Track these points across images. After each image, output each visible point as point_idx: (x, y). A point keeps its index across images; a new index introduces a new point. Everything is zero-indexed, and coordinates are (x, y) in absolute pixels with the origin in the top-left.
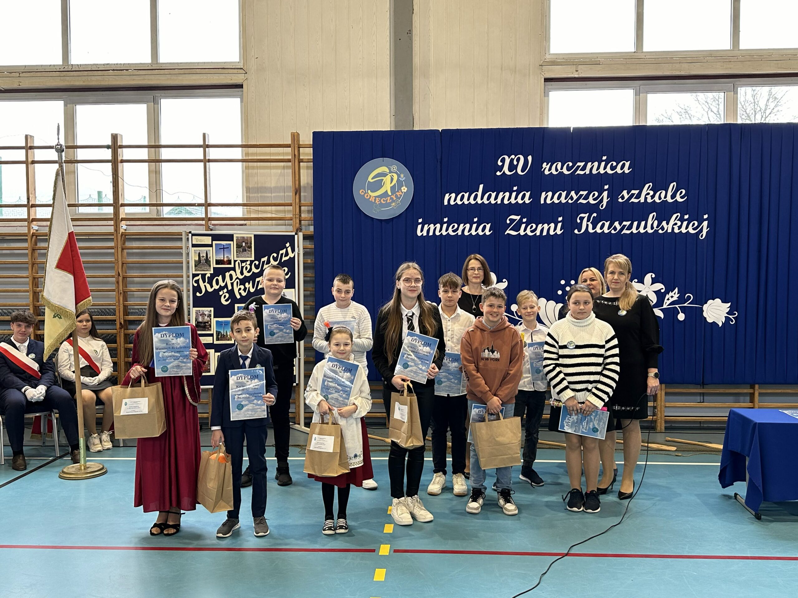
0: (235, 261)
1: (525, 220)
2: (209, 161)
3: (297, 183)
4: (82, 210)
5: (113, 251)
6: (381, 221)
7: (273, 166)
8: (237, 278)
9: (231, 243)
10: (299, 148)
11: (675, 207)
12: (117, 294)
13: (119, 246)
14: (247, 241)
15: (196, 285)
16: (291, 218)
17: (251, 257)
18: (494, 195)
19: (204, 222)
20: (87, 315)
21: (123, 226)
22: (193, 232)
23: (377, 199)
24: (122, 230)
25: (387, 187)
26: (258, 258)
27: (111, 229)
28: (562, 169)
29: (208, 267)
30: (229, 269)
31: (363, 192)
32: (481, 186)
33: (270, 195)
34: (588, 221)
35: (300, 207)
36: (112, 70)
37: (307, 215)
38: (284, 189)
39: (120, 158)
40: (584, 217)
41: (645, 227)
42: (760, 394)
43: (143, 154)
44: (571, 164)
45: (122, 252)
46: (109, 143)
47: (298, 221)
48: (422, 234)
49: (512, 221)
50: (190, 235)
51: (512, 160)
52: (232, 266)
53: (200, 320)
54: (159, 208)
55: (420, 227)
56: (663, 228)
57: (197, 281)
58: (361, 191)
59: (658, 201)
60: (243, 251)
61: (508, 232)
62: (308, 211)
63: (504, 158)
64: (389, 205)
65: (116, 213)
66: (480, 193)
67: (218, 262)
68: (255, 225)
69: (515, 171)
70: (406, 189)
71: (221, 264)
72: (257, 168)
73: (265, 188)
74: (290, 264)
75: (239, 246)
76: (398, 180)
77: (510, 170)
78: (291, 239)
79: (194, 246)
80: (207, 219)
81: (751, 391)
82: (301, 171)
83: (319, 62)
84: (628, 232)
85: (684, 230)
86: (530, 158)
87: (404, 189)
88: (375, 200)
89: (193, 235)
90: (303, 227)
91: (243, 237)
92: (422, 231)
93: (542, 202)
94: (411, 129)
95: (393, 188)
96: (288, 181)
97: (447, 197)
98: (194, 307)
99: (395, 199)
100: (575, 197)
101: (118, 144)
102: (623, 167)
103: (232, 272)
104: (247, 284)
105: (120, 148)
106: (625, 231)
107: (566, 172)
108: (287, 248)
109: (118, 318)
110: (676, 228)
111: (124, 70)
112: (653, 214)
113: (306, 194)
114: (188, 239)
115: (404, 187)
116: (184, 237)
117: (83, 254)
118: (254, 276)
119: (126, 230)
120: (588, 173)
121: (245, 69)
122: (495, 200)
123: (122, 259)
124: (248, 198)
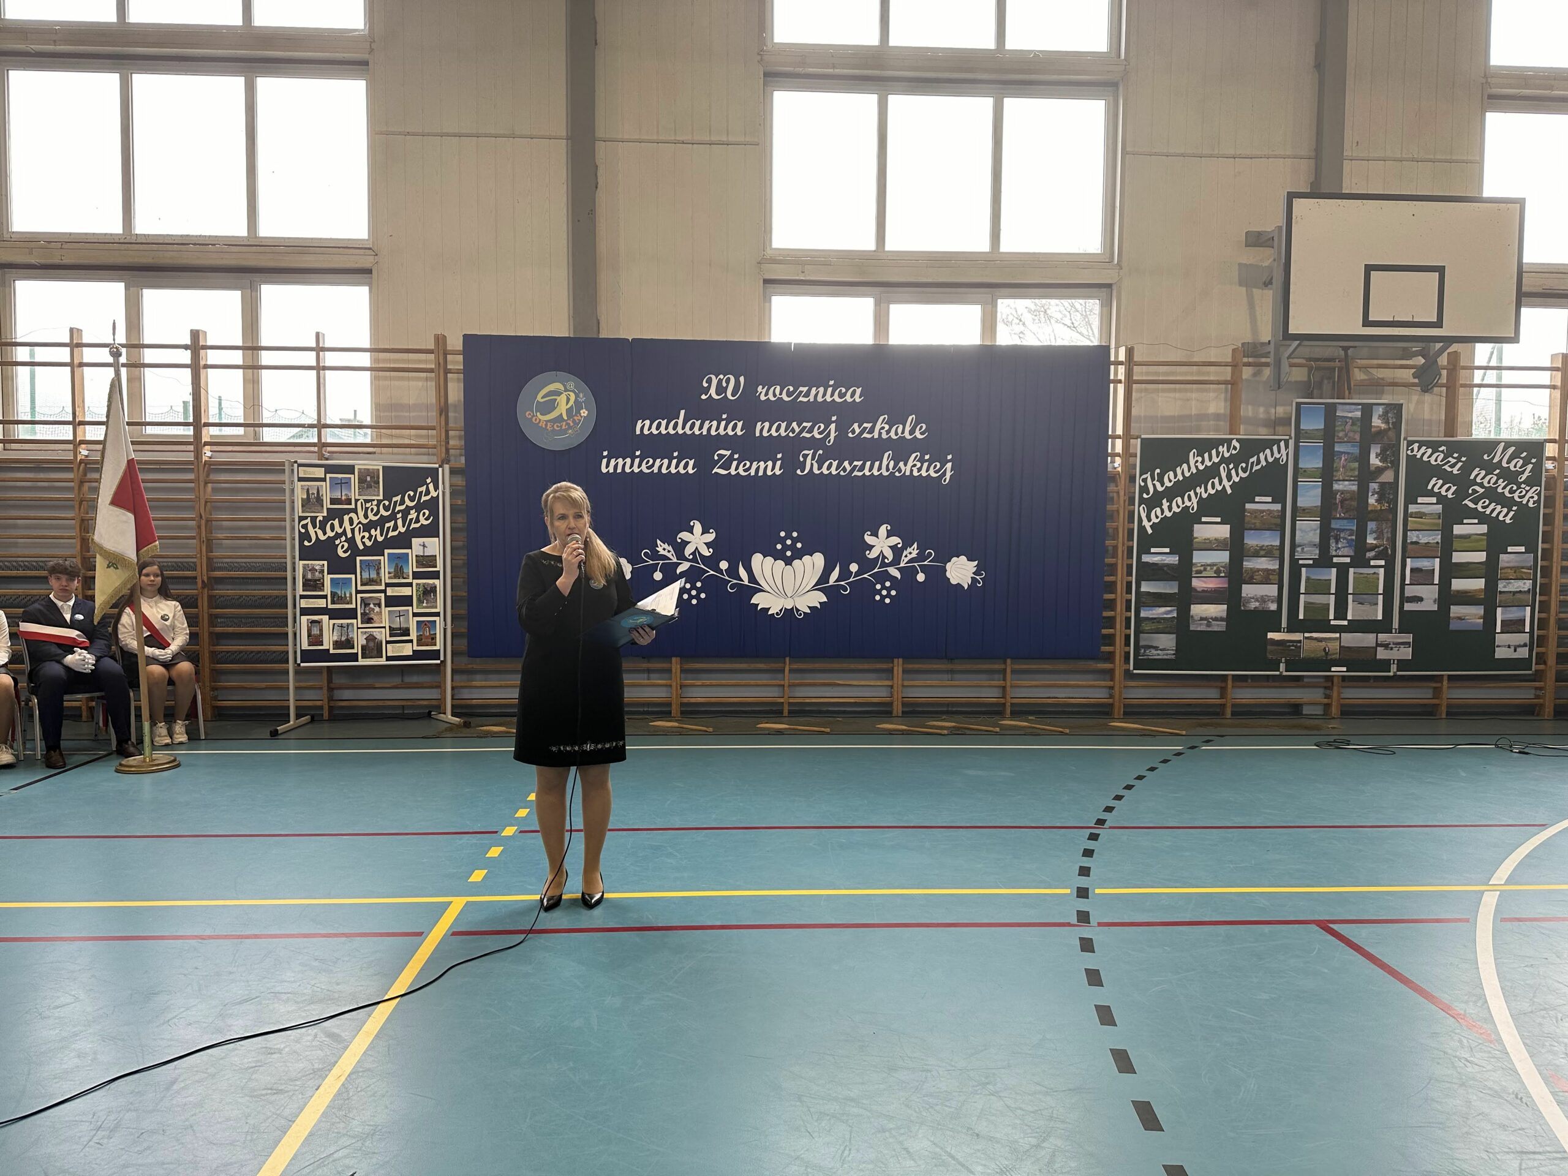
0: (357, 501)
1: (736, 456)
2: (324, 368)
3: (442, 399)
4: (150, 430)
5: (192, 485)
6: (554, 452)
8: (360, 523)
9: (352, 476)
11: (914, 445)
12: (199, 543)
13: (201, 479)
14: (374, 474)
15: (303, 531)
16: (435, 445)
17: (379, 495)
18: (698, 423)
19: (316, 448)
20: (156, 567)
21: (207, 452)
22: (299, 461)
23: (549, 424)
24: (204, 458)
25: (562, 408)
26: (388, 496)
27: (190, 457)
28: (780, 394)
29: (320, 508)
30: (349, 511)
31: (530, 414)
32: (682, 412)
33: (407, 414)
34: (813, 459)
35: (447, 432)
36: (192, 244)
37: (456, 441)
38: (426, 408)
39: (202, 363)
40: (808, 455)
41: (879, 469)
43: (237, 358)
44: (791, 389)
45: (205, 487)
46: (187, 341)
47: (444, 449)
48: (607, 470)
49: (721, 456)
50: (296, 465)
51: (720, 381)
52: (353, 506)
53: (309, 576)
54: (257, 429)
55: (605, 461)
56: (900, 471)
57: (305, 526)
58: (527, 413)
59: (894, 437)
60: (367, 488)
61: (715, 470)
62: (460, 437)
63: (711, 378)
64: (565, 432)
65: (198, 434)
66: (680, 421)
67: (333, 501)
68: (387, 454)
69: (724, 395)
70: (587, 412)
71: (338, 504)
72: (390, 380)
73: (402, 405)
74: (432, 505)
75: (362, 481)
76: (576, 401)
77: (718, 394)
78: (433, 473)
79: (300, 479)
80: (320, 445)
81: (1003, 666)
82: (450, 384)
83: (473, 246)
84: (860, 474)
85: (924, 473)
86: (742, 379)
87: (584, 413)
88: (546, 425)
89: (300, 465)
90: (452, 458)
91: (368, 469)
92: (607, 466)
93: (758, 434)
94: (595, 336)
95: (569, 411)
96: (432, 398)
97: (639, 424)
98: (300, 560)
99: (572, 424)
100: (797, 430)
101: (201, 344)
102: (853, 395)
103: (353, 515)
104: (373, 532)
105: (203, 349)
106: (856, 473)
107: (786, 399)
108: (428, 485)
109: (200, 574)
110: (915, 469)
111: (209, 245)
112: (888, 453)
113: (457, 415)
114: (293, 470)
115: (584, 410)
116: (287, 468)
117: (147, 489)
118: (383, 520)
119: (210, 458)
120: (812, 400)
121: (375, 249)
122: (700, 430)
123: (204, 496)
124: (378, 418)
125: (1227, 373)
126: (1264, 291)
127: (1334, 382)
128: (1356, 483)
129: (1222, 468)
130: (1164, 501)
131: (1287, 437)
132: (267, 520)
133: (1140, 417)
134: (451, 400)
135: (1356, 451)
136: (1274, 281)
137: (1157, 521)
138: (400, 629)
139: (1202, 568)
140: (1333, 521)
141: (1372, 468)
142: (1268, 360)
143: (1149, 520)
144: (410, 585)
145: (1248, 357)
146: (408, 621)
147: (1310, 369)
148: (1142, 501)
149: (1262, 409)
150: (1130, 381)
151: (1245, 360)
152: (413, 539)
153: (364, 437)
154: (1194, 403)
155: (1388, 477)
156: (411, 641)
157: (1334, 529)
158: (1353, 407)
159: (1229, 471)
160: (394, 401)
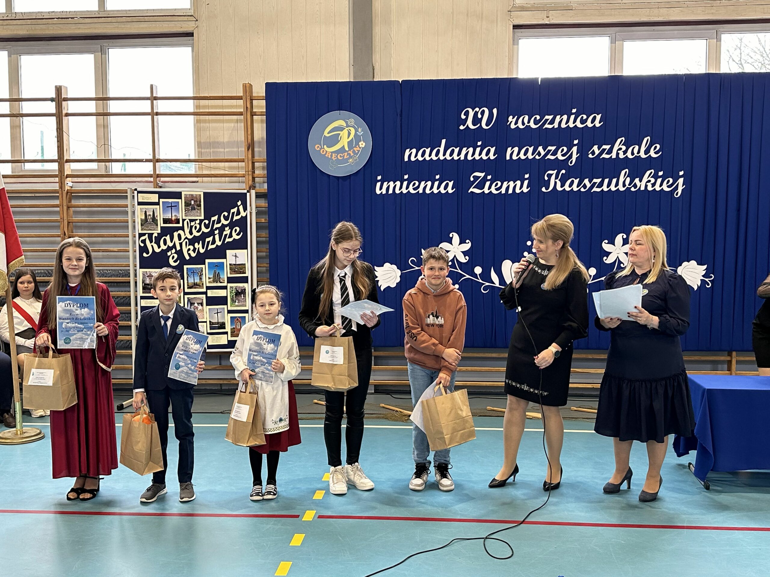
0: (183, 220)
1: (489, 177)
2: (157, 114)
3: (250, 137)
4: (28, 166)
5: (58, 209)
6: (338, 178)
7: (226, 120)
8: (186, 238)
9: (180, 200)
10: (252, 100)
11: (649, 163)
13: (65, 204)
14: (196, 199)
15: (142, 245)
16: (244, 174)
17: (201, 216)
18: (457, 150)
19: (152, 178)
20: (29, 276)
21: (69, 183)
22: (139, 189)
23: (333, 154)
24: (67, 188)
25: (344, 142)
26: (208, 216)
27: (56, 187)
28: (529, 122)
29: (155, 226)
30: (177, 229)
31: (318, 147)
32: (444, 141)
33: (223, 150)
34: (556, 178)
35: (253, 163)
36: (57, 18)
37: (261, 171)
38: (237, 144)
39: (64, 112)
40: (552, 174)
41: (617, 185)
42: (738, 362)
43: (91, 106)
44: (538, 117)
45: (67, 210)
46: (53, 95)
47: (251, 178)
48: (381, 191)
49: (476, 178)
50: (136, 192)
51: (476, 113)
52: (181, 225)
53: (148, 281)
54: (107, 163)
55: (379, 184)
56: (635, 186)
57: (144, 241)
58: (317, 146)
59: (630, 156)
61: (471, 190)
62: (263, 168)
63: (468, 111)
64: (346, 161)
65: (61, 169)
66: (442, 149)
67: (166, 221)
68: (206, 182)
69: (479, 125)
70: (364, 144)
71: (169, 223)
72: (209, 122)
73: (218, 143)
74: (242, 223)
75: (187, 204)
76: (356, 135)
77: (474, 124)
78: (243, 197)
79: (140, 204)
80: (155, 176)
81: (728, 358)
82: (255, 125)
83: (274, 7)
84: (599, 190)
85: (658, 188)
86: (495, 111)
87: (362, 144)
88: (331, 156)
89: (139, 192)
90: (257, 185)
91: (192, 195)
92: (381, 188)
93: (508, 158)
94: (371, 80)
95: (350, 143)
96: (241, 136)
97: (407, 152)
98: (140, 268)
99: (352, 154)
100: (543, 153)
101: (63, 97)
102: (593, 120)
103: (180, 232)
104: (196, 245)
105: (64, 101)
106: (595, 189)
107: (533, 126)
108: (238, 207)
110: (649, 185)
111: (69, 18)
112: (625, 171)
113: (260, 150)
114: (133, 196)
115: (362, 142)
116: (129, 194)
118: (204, 236)
119: (72, 187)
120: (556, 127)
121: (196, 16)
122: (458, 156)
123: (67, 217)
124: (200, 153)
132: (115, 236)
134: (256, 138)
138: (218, 323)
144: (225, 288)
146: (223, 317)
152: (227, 251)
153: (191, 169)
156: (226, 333)
160: (212, 140)
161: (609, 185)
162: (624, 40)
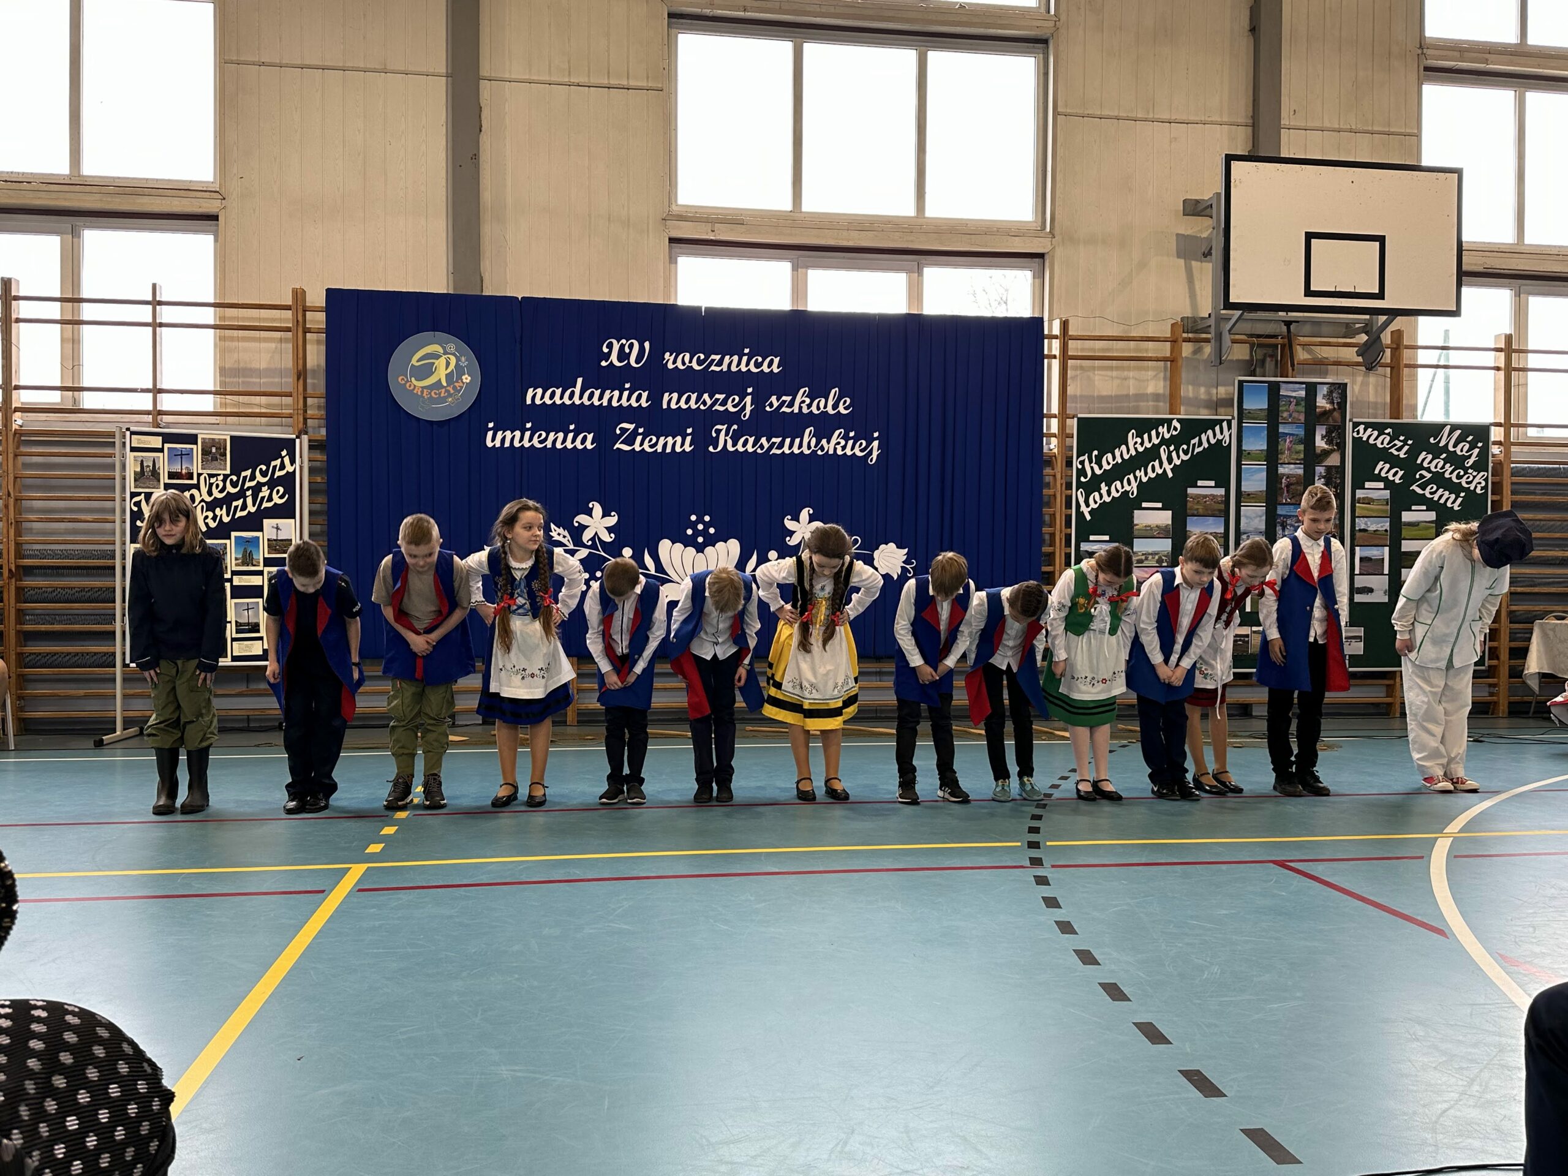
0: (199, 475)
1: (641, 430)
2: (161, 325)
3: (301, 362)
6: (431, 423)
7: (264, 338)
8: (203, 500)
9: (194, 447)
10: (305, 311)
11: (838, 421)
12: (6, 525)
13: (11, 450)
14: (220, 445)
15: (135, 509)
16: (290, 414)
17: (225, 469)
18: (597, 393)
19: (151, 415)
21: (18, 420)
22: (132, 430)
23: (425, 390)
24: (15, 427)
25: (441, 372)
26: (236, 470)
28: (690, 362)
29: (155, 483)
31: (403, 379)
32: (580, 381)
33: (258, 380)
34: (727, 434)
35: (305, 399)
37: (316, 410)
38: (281, 373)
39: (14, 316)
40: (721, 430)
41: (800, 446)
43: (53, 311)
44: (702, 356)
45: (14, 460)
47: (301, 419)
48: (493, 444)
49: (623, 430)
50: (128, 434)
51: (622, 346)
52: (195, 481)
54: (76, 393)
55: (490, 434)
56: (822, 448)
57: (137, 504)
58: (400, 379)
59: (816, 412)
60: (212, 460)
61: (617, 446)
62: (319, 407)
63: (611, 343)
64: (443, 400)
65: (7, 399)
66: (577, 390)
67: (172, 475)
68: (235, 423)
69: (626, 361)
70: (469, 378)
71: (178, 479)
72: (238, 339)
73: (251, 370)
74: (288, 481)
75: (206, 452)
76: (457, 366)
77: (620, 360)
78: (290, 445)
79: (133, 449)
80: (156, 413)
82: (309, 347)
83: (338, 189)
84: (779, 452)
85: (849, 452)
86: (647, 345)
87: (466, 379)
88: (422, 392)
89: (132, 433)
90: (310, 430)
91: (213, 440)
92: (493, 440)
93: (665, 406)
94: (479, 294)
95: (449, 376)
96: (287, 361)
97: (530, 393)
99: (452, 391)
100: (709, 402)
101: (13, 294)
102: (770, 365)
103: (194, 491)
104: (218, 511)
105: (15, 300)
106: (774, 451)
107: (697, 367)
108: (282, 458)
109: (6, 561)
110: (839, 448)
111: (24, 183)
112: (810, 429)
113: (316, 381)
114: (124, 439)
115: (467, 376)
116: (117, 438)
118: (229, 499)
119: (21, 426)
120: (725, 369)
121: (223, 191)
122: (599, 400)
123: (14, 470)
124: (222, 383)
125: (1166, 349)
126: (1204, 264)
127: (1277, 361)
128: (1302, 466)
129: (1162, 450)
130: (1103, 485)
131: (1230, 418)
132: (89, 499)
133: (1075, 396)
134: (309, 365)
135: (1301, 432)
136: (1213, 252)
137: (1096, 506)
138: (248, 624)
139: (1143, 557)
140: (1279, 507)
141: (1318, 451)
142: (1209, 336)
143: (1088, 505)
144: (261, 573)
145: (1188, 332)
147: (1252, 346)
148: (1080, 485)
149: (1202, 390)
150: (1065, 357)
151: (1185, 335)
152: (265, 520)
153: (207, 403)
154: (1132, 382)
155: (1334, 460)
157: (1281, 515)
158: (1297, 386)
159: (1170, 453)
160: (242, 365)
161: (791, 447)
162: (807, 267)
